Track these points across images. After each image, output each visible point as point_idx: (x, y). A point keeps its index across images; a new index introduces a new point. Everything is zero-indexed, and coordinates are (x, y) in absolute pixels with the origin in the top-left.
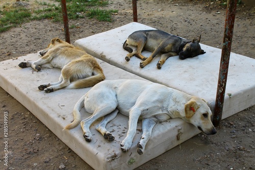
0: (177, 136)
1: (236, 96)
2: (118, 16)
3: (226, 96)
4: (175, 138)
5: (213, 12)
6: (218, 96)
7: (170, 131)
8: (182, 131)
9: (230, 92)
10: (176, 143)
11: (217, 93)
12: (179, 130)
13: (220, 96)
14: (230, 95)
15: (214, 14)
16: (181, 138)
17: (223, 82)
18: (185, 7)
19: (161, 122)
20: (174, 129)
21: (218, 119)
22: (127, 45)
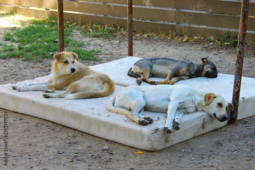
0: (202, 125)
1: (249, 100)
2: (103, 56)
3: (240, 99)
4: (201, 126)
5: (214, 52)
6: (234, 95)
7: (197, 118)
8: (206, 120)
9: (243, 97)
10: (201, 132)
11: (234, 92)
12: (204, 119)
13: (236, 95)
14: (243, 98)
15: (215, 53)
16: (205, 128)
17: (238, 82)
18: (181, 47)
19: (188, 113)
20: (200, 117)
21: (234, 116)
22: (132, 72)
